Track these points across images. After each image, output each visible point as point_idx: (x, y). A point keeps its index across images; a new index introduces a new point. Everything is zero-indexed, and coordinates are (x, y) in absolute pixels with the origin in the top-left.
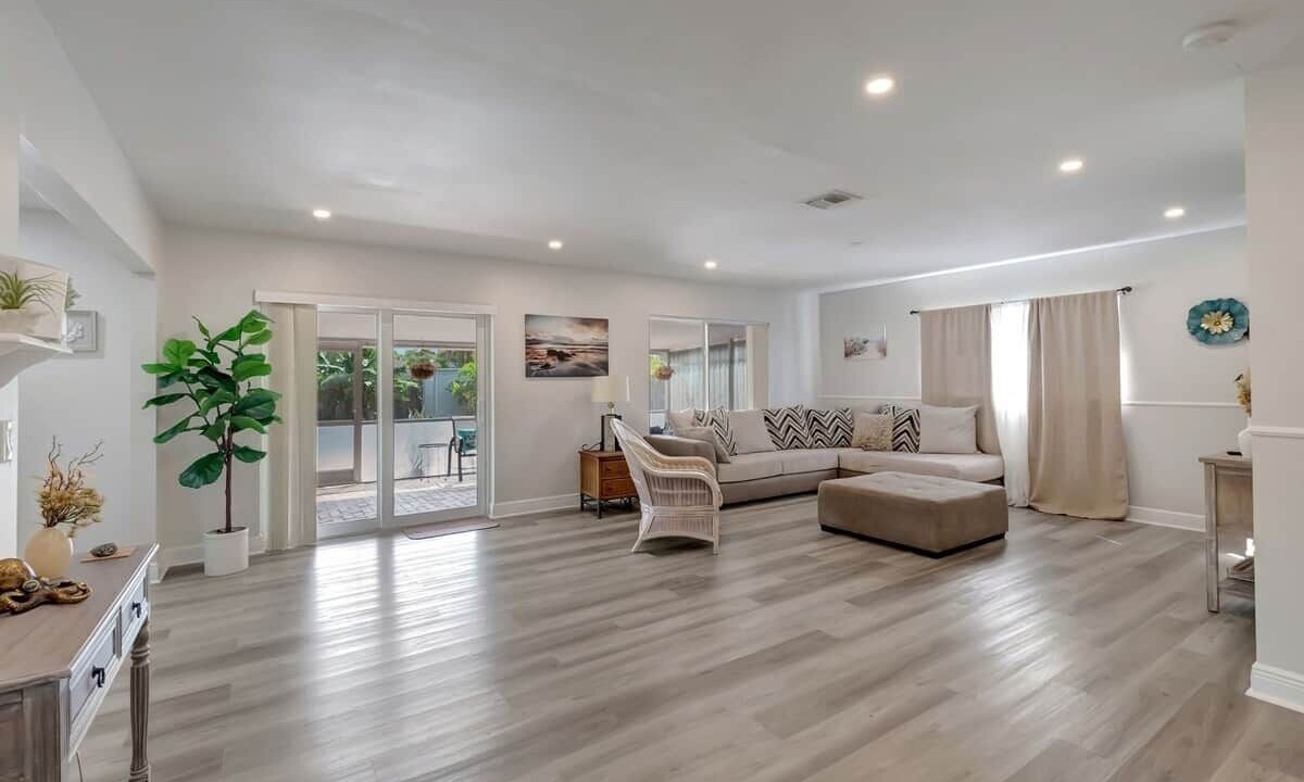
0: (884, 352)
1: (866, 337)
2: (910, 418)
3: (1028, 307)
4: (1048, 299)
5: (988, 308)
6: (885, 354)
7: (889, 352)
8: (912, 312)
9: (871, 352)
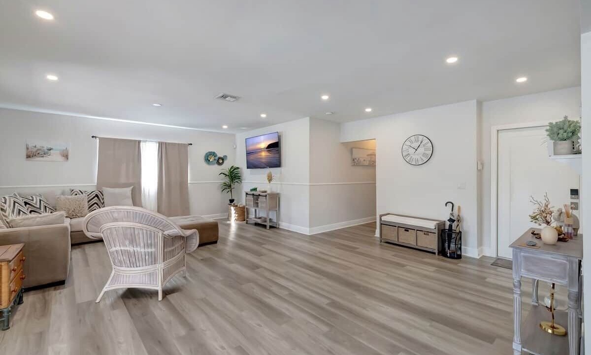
0: (66, 157)
1: (49, 147)
2: (97, 196)
3: (158, 145)
4: (166, 143)
5: (139, 142)
6: (67, 159)
7: (69, 157)
8: (93, 137)
9: (55, 156)
